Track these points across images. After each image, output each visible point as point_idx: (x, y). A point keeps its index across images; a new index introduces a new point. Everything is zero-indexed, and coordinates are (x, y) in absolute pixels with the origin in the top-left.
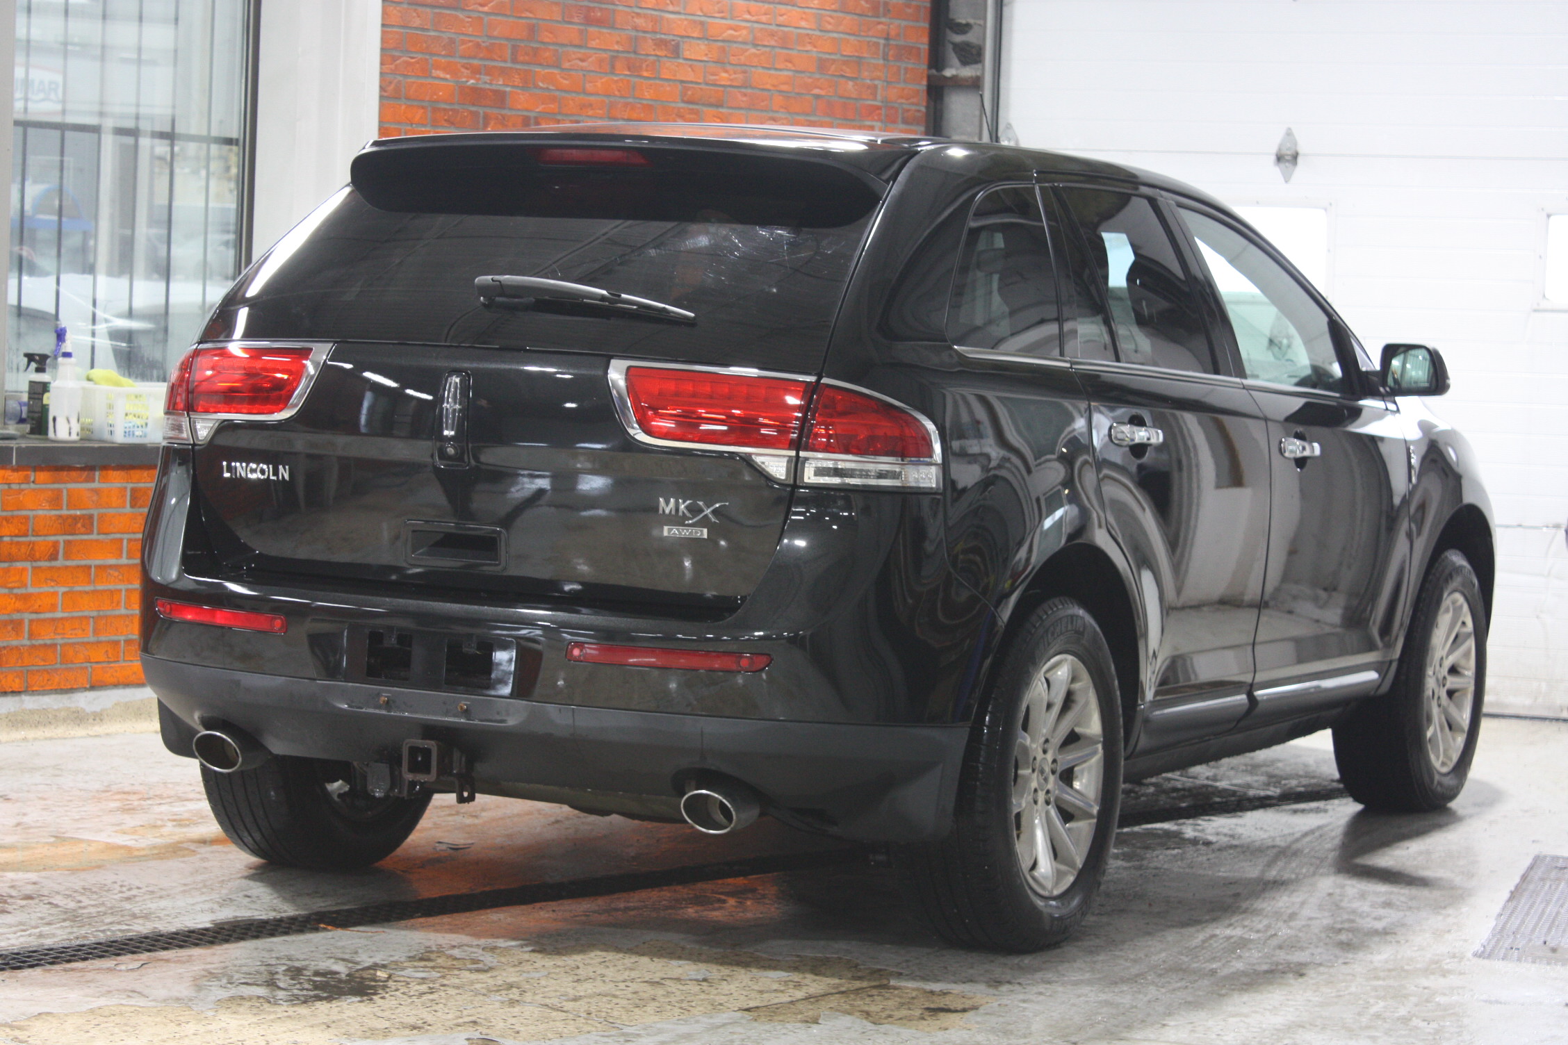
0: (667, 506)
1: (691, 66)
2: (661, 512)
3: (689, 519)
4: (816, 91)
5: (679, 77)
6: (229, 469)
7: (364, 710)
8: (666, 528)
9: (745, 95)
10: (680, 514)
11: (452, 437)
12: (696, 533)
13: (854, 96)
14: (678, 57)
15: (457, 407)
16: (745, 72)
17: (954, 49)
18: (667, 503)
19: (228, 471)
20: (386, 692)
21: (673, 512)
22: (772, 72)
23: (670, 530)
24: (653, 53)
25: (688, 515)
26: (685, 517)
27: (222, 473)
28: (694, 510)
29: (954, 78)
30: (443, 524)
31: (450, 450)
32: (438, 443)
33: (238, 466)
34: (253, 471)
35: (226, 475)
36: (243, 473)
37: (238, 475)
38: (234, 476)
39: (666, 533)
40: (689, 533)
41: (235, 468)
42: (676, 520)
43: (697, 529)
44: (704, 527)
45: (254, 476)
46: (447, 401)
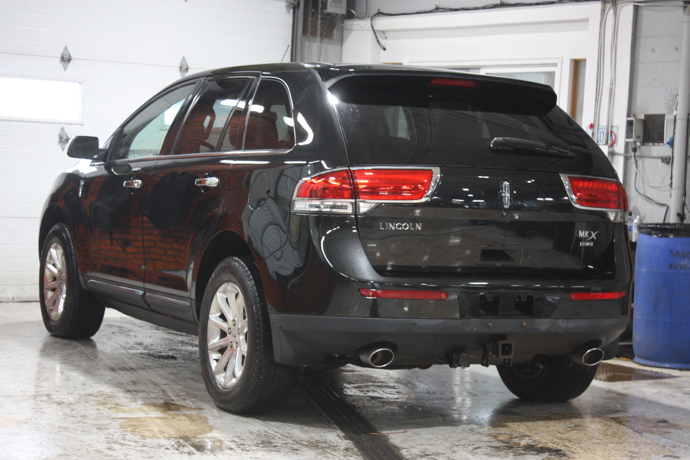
0: (581, 234)
2: (579, 236)
6: (384, 226)
7: (480, 330)
8: (581, 243)
10: (585, 237)
12: (590, 244)
18: (582, 232)
19: (382, 227)
21: (583, 236)
23: (582, 244)
26: (587, 238)
27: (380, 228)
28: (590, 235)
30: (496, 246)
31: (505, 214)
32: (500, 211)
33: (390, 224)
34: (399, 226)
35: (381, 229)
36: (393, 228)
37: (390, 229)
38: (387, 229)
39: (580, 245)
40: (588, 244)
41: (389, 225)
42: (584, 239)
43: (590, 242)
44: (592, 241)
45: (400, 228)
46: (505, 193)
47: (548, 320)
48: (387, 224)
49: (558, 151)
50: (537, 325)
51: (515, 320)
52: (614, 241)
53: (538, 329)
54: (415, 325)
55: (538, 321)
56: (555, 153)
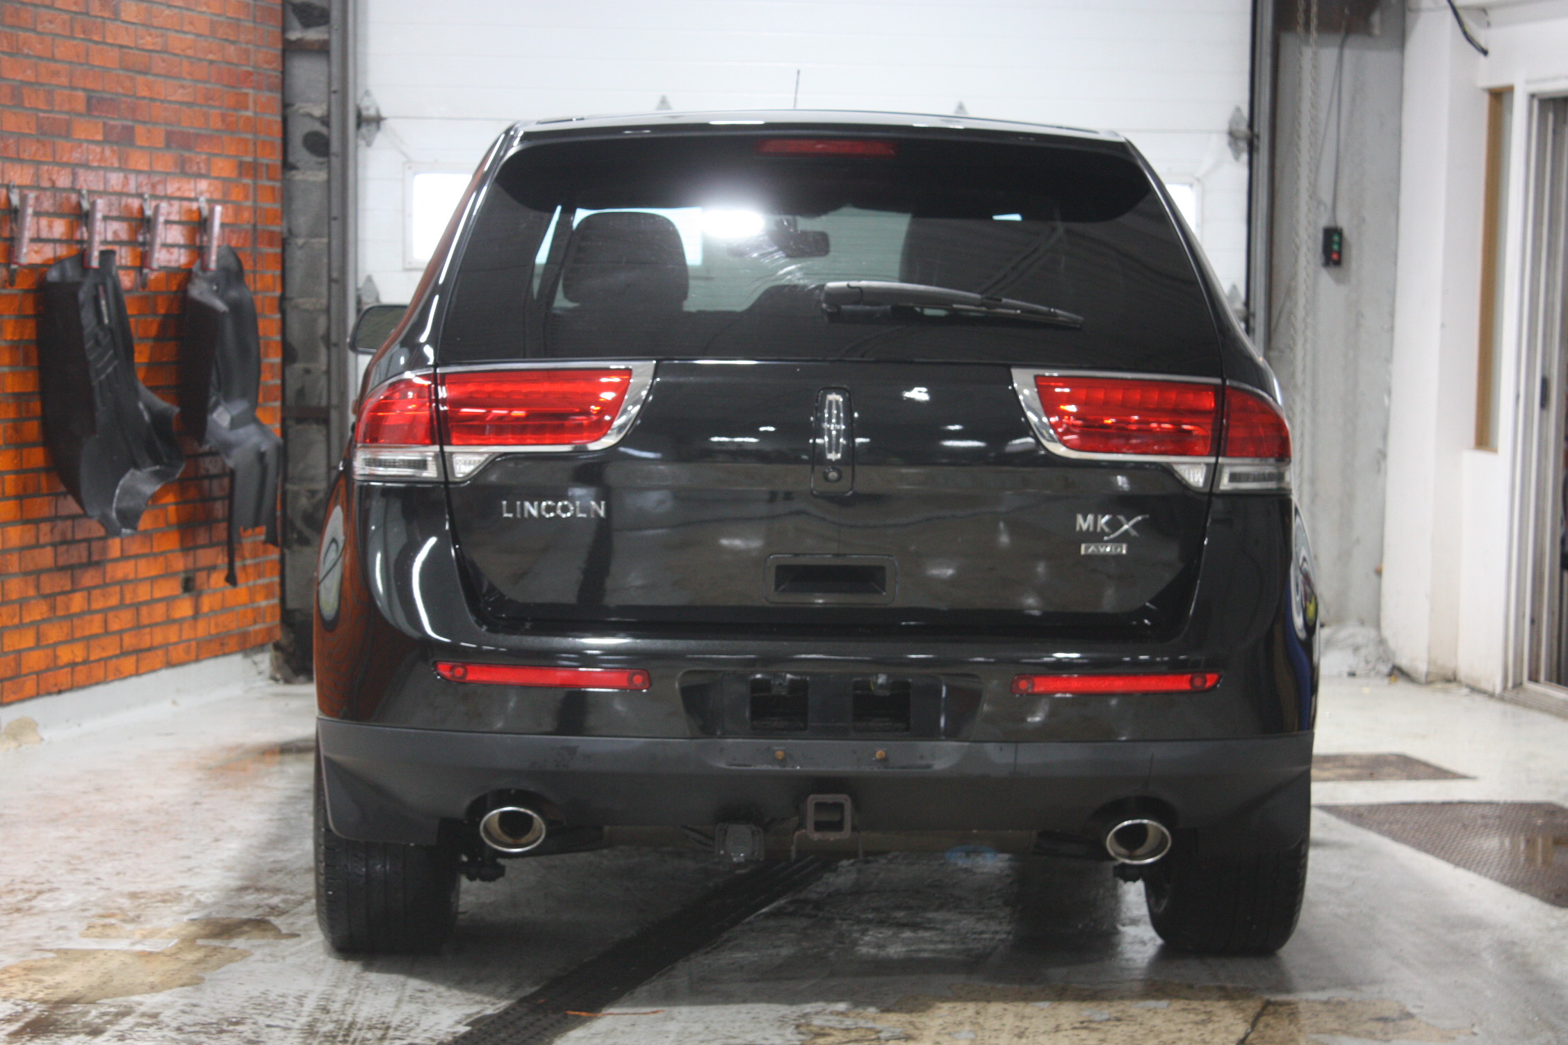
0: (1084, 523)
1: (126, 29)
2: (1078, 528)
3: (1108, 535)
4: (211, 57)
5: (120, 42)
6: (511, 508)
7: (752, 768)
8: (1083, 547)
9: (163, 60)
10: (1099, 529)
11: (837, 461)
12: (1116, 549)
13: (235, 60)
14: (116, 20)
15: (843, 427)
16: (162, 36)
17: (294, 11)
18: (1085, 519)
19: (508, 512)
20: (779, 747)
21: (1091, 529)
22: (180, 35)
23: (1087, 549)
24: (100, 14)
25: (1107, 530)
26: (1103, 533)
27: (501, 514)
28: (1115, 524)
29: (299, 41)
30: (817, 556)
31: (833, 475)
32: (817, 467)
33: (527, 504)
34: (549, 509)
35: (506, 515)
36: (534, 512)
37: (526, 515)
38: (519, 516)
39: (1083, 552)
40: (1108, 549)
41: (522, 506)
42: (1095, 536)
43: (1116, 545)
44: (1124, 542)
45: (552, 515)
46: (830, 422)
47: (955, 744)
48: (518, 503)
49: (1024, 310)
50: (922, 757)
51: (855, 742)
52: (1205, 542)
53: (929, 766)
54: (572, 751)
55: (925, 746)
56: (1018, 315)
